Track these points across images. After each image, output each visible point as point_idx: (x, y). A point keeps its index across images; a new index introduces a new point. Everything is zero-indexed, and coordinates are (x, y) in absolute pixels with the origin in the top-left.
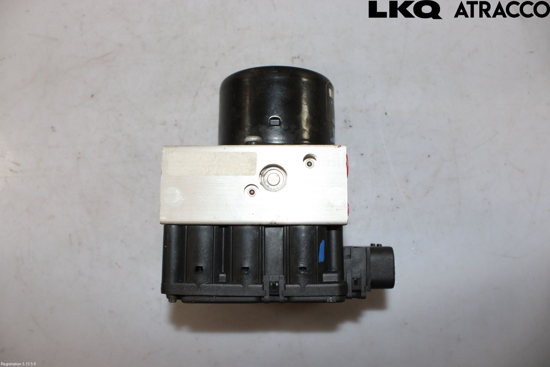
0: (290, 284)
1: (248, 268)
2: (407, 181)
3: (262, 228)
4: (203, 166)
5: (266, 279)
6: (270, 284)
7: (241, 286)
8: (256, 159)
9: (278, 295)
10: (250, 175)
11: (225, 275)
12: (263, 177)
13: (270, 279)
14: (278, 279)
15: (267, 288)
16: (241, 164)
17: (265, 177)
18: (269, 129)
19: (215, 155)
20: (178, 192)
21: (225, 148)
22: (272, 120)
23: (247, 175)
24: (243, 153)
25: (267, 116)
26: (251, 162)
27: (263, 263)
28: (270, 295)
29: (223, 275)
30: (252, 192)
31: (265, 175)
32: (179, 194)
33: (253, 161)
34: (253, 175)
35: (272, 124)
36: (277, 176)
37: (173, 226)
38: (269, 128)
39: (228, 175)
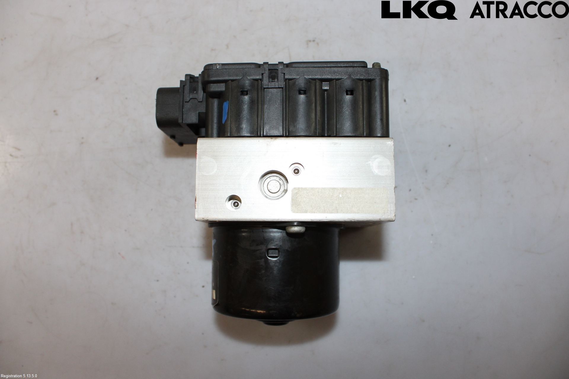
0: (257, 80)
1: (300, 93)
2: (426, 171)
3: (286, 133)
4: (349, 198)
5: (282, 84)
6: (278, 79)
7: (306, 77)
8: (292, 205)
9: (269, 70)
10: (299, 188)
11: (323, 88)
12: (285, 189)
13: (277, 84)
14: (269, 84)
15: (281, 76)
16: (308, 200)
17: (283, 189)
18: (280, 244)
19: (337, 210)
20: (376, 171)
21: (326, 217)
22: (277, 255)
23: (302, 188)
24: (306, 212)
25: (282, 259)
26: (298, 202)
27: (284, 101)
28: (278, 70)
29: (326, 88)
30: (296, 171)
31: (283, 192)
32: (374, 168)
33: (295, 204)
34: (295, 188)
35: (277, 251)
36: (270, 190)
37: (379, 135)
38: (280, 246)
39: (322, 188)
